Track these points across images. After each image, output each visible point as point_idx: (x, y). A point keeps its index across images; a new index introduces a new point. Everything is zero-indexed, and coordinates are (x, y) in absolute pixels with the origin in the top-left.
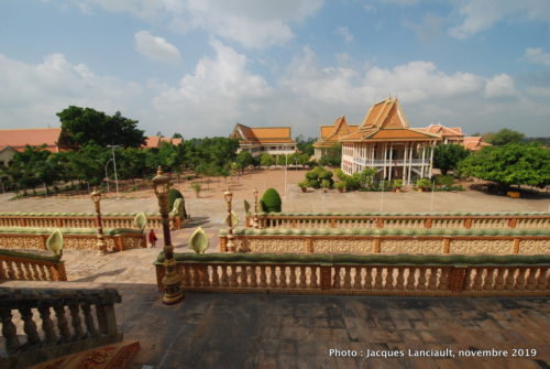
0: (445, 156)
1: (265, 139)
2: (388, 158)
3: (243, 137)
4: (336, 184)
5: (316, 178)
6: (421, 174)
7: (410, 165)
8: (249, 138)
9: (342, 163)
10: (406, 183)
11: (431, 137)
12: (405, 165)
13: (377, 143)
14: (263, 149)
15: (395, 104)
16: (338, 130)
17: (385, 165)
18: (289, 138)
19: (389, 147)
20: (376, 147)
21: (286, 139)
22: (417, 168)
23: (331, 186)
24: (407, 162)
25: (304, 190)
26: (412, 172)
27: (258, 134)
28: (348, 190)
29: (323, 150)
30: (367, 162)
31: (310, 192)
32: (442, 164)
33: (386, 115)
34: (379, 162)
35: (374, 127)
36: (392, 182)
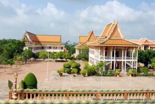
0: (145, 56)
1: (45, 42)
2: (113, 56)
3: (30, 40)
4: (81, 72)
5: (69, 67)
6: (132, 66)
7: (126, 60)
8: (33, 41)
9: (89, 59)
10: (124, 71)
11: (136, 45)
12: (122, 60)
13: (107, 47)
14: (43, 48)
15: (116, 25)
16: (89, 39)
17: (112, 60)
18: (60, 42)
19: (114, 49)
20: (106, 49)
21: (58, 43)
22: (129, 62)
23: (78, 73)
24: (124, 59)
25: (61, 75)
26: (127, 65)
27: (40, 39)
28: (89, 75)
29: (80, 50)
30: (101, 58)
31: (64, 76)
32: (144, 61)
33: (112, 31)
34: (108, 58)
35: (106, 37)
36: (115, 71)
